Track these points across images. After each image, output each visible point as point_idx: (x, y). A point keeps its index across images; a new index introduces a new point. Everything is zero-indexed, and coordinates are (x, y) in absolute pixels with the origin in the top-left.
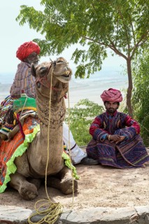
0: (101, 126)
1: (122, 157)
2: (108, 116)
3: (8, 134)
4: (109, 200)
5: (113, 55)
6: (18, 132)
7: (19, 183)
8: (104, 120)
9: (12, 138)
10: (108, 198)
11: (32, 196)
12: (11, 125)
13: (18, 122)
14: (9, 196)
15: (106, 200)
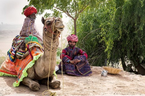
0: (66, 54)
1: (78, 71)
2: (70, 49)
3: (22, 56)
4: (79, 92)
5: (66, 17)
6: (28, 55)
7: (29, 82)
8: (68, 51)
9: (25, 58)
10: (78, 91)
11: (37, 89)
12: (24, 51)
13: (28, 49)
14: (23, 89)
15: (77, 92)
